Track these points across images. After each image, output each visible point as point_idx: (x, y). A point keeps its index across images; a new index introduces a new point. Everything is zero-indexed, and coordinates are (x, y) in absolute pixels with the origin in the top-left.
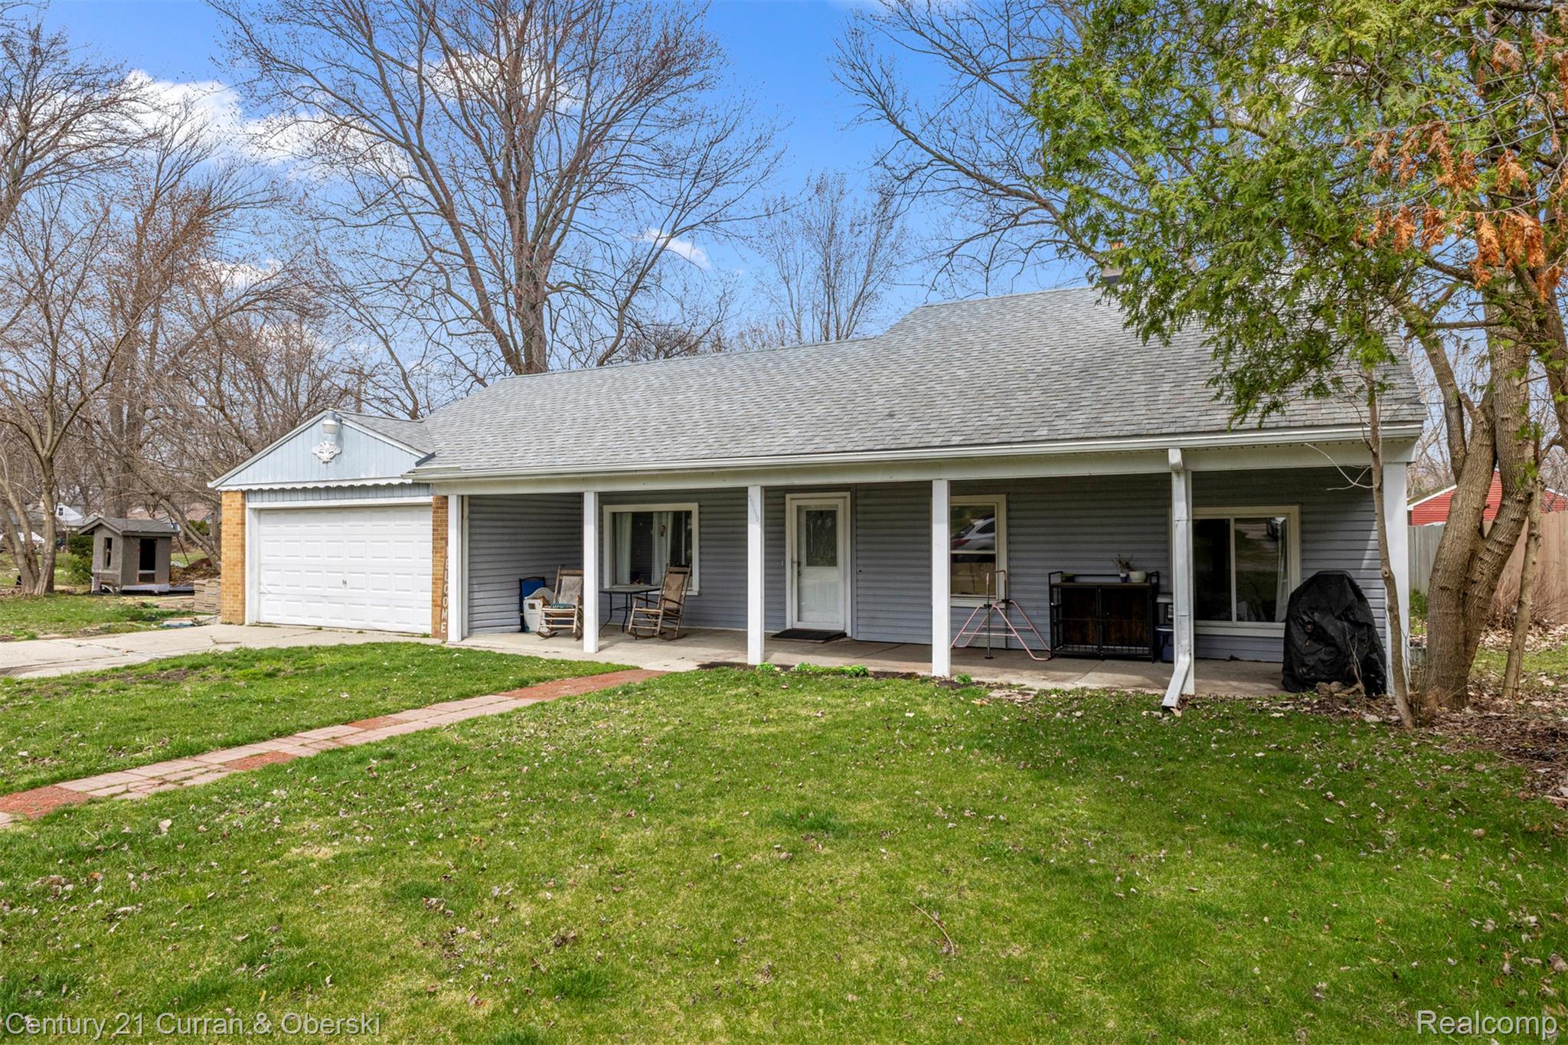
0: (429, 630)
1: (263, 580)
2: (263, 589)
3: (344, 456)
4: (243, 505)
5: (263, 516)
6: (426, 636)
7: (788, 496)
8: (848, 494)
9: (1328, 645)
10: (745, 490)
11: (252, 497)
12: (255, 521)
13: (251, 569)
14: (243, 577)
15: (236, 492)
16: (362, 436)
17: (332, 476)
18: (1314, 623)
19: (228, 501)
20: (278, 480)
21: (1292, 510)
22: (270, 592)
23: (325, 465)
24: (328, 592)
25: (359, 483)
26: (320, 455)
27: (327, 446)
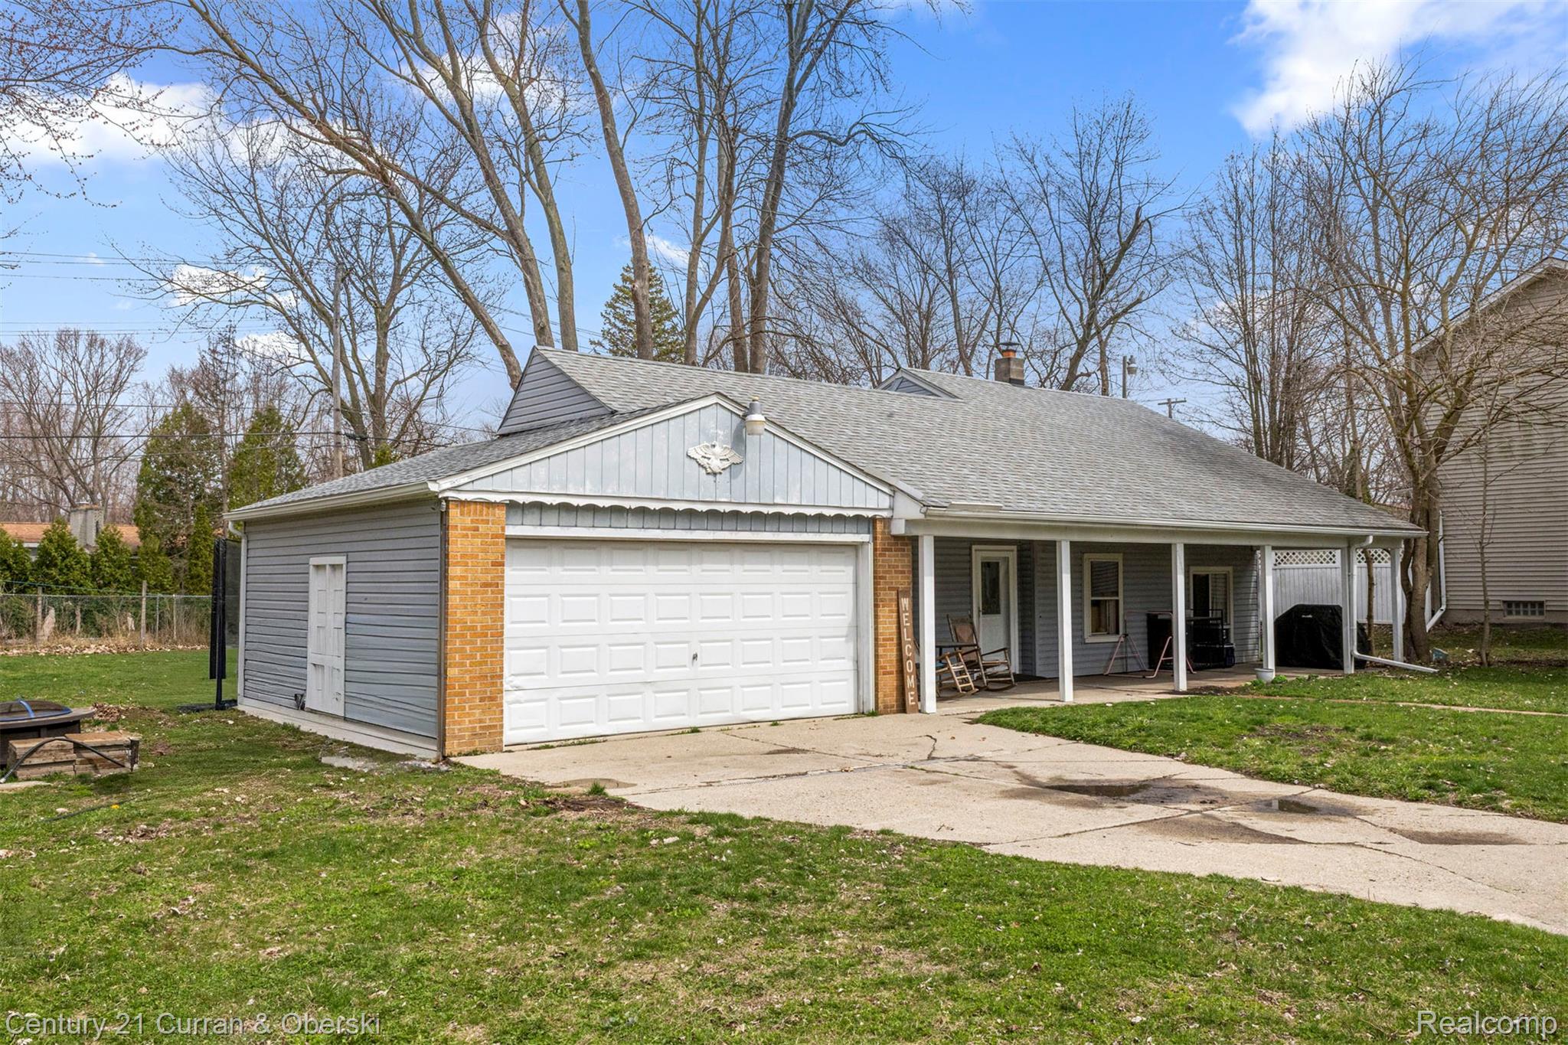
3: (748, 467)
4: (504, 530)
7: (974, 547)
8: (1015, 548)
11: (512, 516)
14: (503, 662)
16: (779, 444)
17: (724, 496)
19: (468, 521)
20: (609, 493)
21: (1230, 569)
22: (518, 689)
23: (711, 478)
24: (659, 674)
25: (772, 510)
26: (704, 462)
27: (717, 449)
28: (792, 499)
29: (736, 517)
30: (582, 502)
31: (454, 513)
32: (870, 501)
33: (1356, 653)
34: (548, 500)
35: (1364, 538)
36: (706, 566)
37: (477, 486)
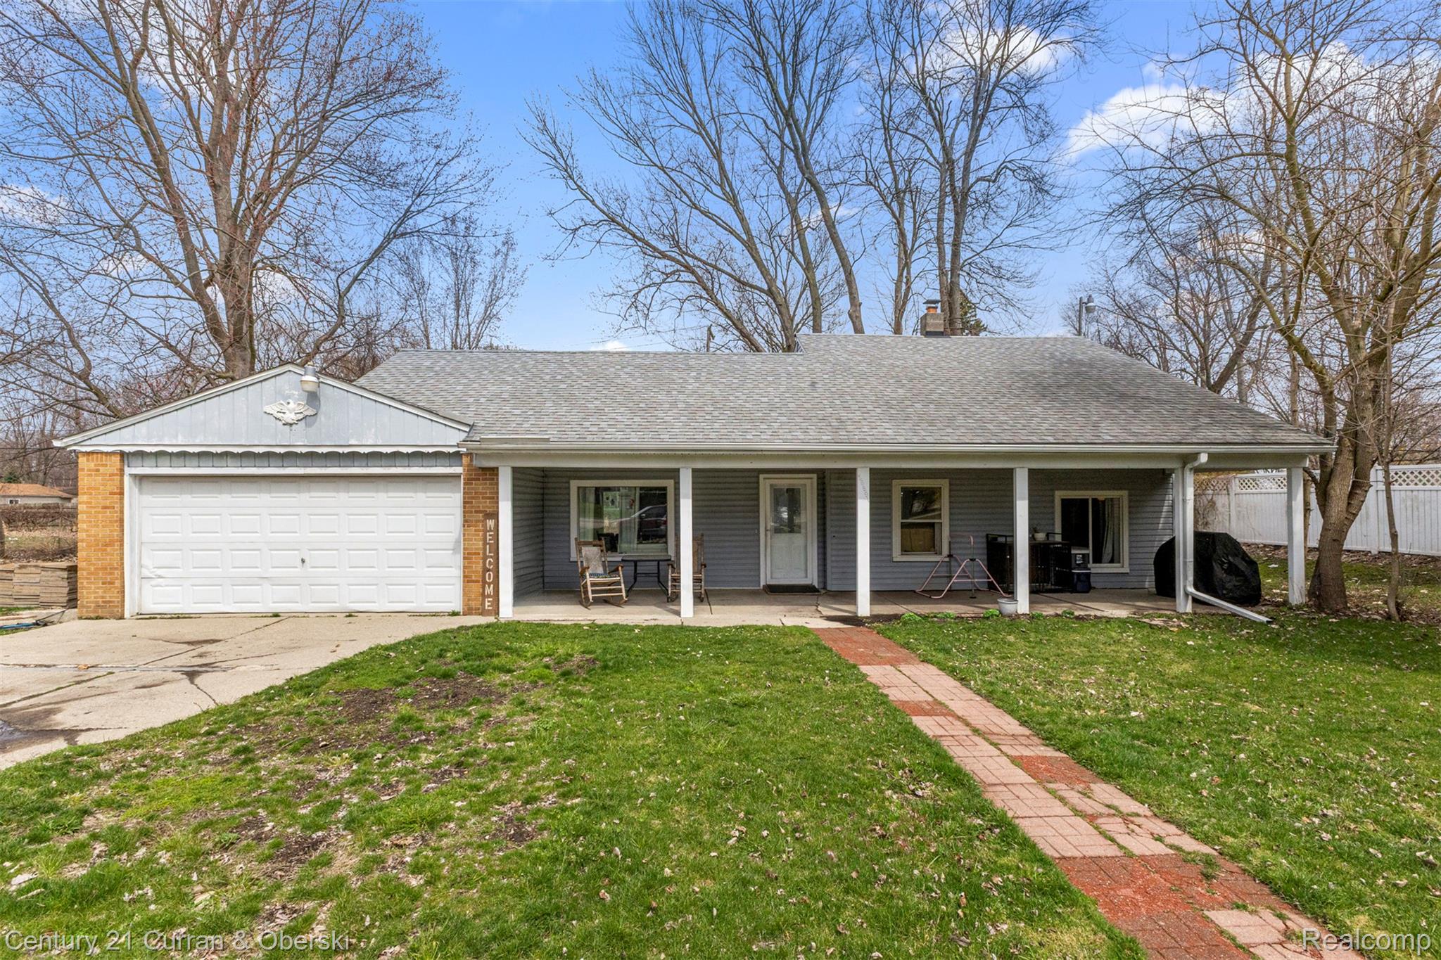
0: (457, 605)
1: (145, 561)
2: (146, 573)
3: (322, 418)
4: (122, 470)
5: (146, 485)
6: (454, 614)
7: (762, 476)
8: (815, 476)
9: (1237, 576)
10: (853, 471)
11: (134, 461)
12: (136, 490)
13: (132, 549)
14: (122, 559)
15: (113, 453)
16: (352, 398)
17: (300, 441)
18: (1230, 563)
19: (92, 465)
20: (197, 442)
21: (1125, 493)
22: (160, 577)
23: (287, 427)
24: (273, 572)
25: (346, 450)
26: (279, 415)
27: (292, 405)
28: (367, 441)
29: (311, 457)
30: (176, 450)
31: (82, 461)
32: (450, 438)
33: (1191, 589)
34: (148, 449)
35: (1195, 456)
36: (313, 494)
37: (94, 441)
